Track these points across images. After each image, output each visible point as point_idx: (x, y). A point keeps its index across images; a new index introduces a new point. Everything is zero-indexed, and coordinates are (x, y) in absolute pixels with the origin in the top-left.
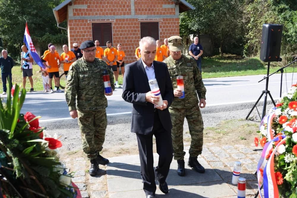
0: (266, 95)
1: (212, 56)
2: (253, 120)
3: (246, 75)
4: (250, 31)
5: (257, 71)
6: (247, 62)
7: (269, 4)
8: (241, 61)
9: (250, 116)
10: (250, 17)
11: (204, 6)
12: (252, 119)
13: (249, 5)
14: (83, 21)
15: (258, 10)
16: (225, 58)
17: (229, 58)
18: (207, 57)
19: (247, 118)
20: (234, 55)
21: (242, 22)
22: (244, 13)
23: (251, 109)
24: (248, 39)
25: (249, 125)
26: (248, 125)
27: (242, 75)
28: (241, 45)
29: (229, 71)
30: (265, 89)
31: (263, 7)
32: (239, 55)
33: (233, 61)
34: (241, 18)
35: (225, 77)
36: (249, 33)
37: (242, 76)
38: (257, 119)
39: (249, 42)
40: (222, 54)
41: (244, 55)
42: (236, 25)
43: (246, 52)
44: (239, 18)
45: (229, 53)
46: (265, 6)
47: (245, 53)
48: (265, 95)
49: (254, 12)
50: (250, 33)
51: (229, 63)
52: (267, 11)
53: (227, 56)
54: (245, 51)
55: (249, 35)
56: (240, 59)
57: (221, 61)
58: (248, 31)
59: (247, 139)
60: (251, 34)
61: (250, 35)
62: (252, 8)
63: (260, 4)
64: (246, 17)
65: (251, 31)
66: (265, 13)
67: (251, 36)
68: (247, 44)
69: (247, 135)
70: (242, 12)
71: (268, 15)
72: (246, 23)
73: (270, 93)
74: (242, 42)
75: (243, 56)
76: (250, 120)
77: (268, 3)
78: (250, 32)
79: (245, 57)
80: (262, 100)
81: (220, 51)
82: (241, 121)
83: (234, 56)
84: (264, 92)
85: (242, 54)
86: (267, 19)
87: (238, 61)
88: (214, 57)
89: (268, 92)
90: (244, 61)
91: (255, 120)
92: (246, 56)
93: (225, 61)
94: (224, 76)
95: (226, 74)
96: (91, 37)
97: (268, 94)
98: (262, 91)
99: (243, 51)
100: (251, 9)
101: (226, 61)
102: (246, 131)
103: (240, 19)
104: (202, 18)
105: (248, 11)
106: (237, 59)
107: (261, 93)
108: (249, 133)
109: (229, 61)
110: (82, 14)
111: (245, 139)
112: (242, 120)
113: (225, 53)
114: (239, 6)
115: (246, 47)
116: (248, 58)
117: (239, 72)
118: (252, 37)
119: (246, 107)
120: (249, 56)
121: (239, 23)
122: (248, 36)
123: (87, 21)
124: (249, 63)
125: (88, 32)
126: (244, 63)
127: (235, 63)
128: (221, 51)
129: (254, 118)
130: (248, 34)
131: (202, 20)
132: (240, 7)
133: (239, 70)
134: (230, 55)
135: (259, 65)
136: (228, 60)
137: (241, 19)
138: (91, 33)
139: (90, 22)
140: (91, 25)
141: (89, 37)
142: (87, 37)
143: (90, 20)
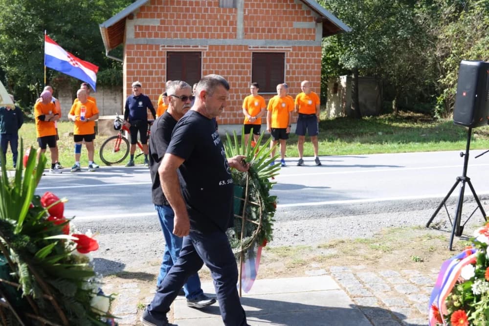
0: (462, 186)
1: (378, 116)
2: (439, 228)
3: (435, 151)
4: (448, 72)
5: (457, 143)
6: (439, 128)
7: (485, 25)
8: (429, 125)
9: (434, 222)
10: (450, 46)
11: (369, 26)
12: (437, 227)
13: (450, 26)
15: (464, 33)
16: (401, 120)
17: (409, 119)
18: (369, 116)
19: (428, 225)
20: (419, 115)
21: (435, 55)
22: (440, 40)
23: (436, 209)
24: (445, 87)
25: (431, 237)
26: (428, 236)
27: (429, 149)
28: (433, 96)
29: (407, 142)
30: (461, 175)
31: (475, 29)
32: (428, 115)
33: (416, 125)
34: (433, 49)
35: (398, 152)
36: (447, 75)
37: (428, 151)
38: (446, 228)
39: (445, 91)
40: (398, 112)
41: (437, 115)
42: (425, 61)
43: (439, 109)
44: (429, 49)
45: (409, 110)
46: (479, 27)
47: (439, 112)
48: (461, 184)
49: (457, 37)
50: (449, 76)
51: (408, 128)
52: (481, 37)
53: (407, 115)
54: (437, 107)
55: (446, 78)
56: (428, 121)
57: (394, 124)
58: (444, 72)
59: (425, 260)
60: (450, 77)
61: (448, 79)
62: (454, 31)
63: (470, 25)
64: (443, 47)
65: (451, 71)
66: (477, 40)
67: (451, 80)
68: (442, 95)
69: (425, 254)
70: (436, 38)
71: (483, 44)
72: (442, 57)
73: (471, 180)
74: (434, 90)
75: (435, 116)
76: (434, 228)
77: (484, 22)
78: (450, 73)
79: (437, 118)
80: (456, 194)
81: (394, 107)
82: (417, 229)
83: (419, 117)
84: (459, 180)
85: (432, 113)
86: (480, 51)
87: (425, 126)
88: (382, 117)
89: (467, 180)
90: (434, 125)
91: (443, 228)
92: (439, 117)
93: (401, 125)
94: (396, 151)
95: (399, 148)
97: (467, 183)
98: (456, 178)
99: (435, 107)
100: (453, 33)
101: (404, 124)
102: (424, 247)
103: (431, 50)
104: (364, 47)
105: (446, 36)
106: (423, 121)
107: (455, 181)
108: (430, 251)
109: (408, 125)
110: (150, 35)
111: (422, 261)
112: (420, 228)
113: (403, 111)
114: (431, 26)
115: (440, 100)
116: (443, 120)
117: (425, 145)
118: (451, 83)
119: (430, 205)
120: (446, 117)
121: (430, 58)
122: (445, 80)
123: (157, 47)
124: (444, 130)
125: (160, 66)
126: (436, 129)
127: (418, 129)
128: (396, 106)
129: (440, 224)
130: (444, 77)
131: (364, 50)
132: (432, 28)
133: (425, 140)
134: (411, 114)
135: (462, 134)
136: (406, 123)
137: (434, 50)
138: (164, 68)
139: (163, 49)
140: (165, 56)
141: (160, 76)
142: (157, 76)
143: (163, 45)
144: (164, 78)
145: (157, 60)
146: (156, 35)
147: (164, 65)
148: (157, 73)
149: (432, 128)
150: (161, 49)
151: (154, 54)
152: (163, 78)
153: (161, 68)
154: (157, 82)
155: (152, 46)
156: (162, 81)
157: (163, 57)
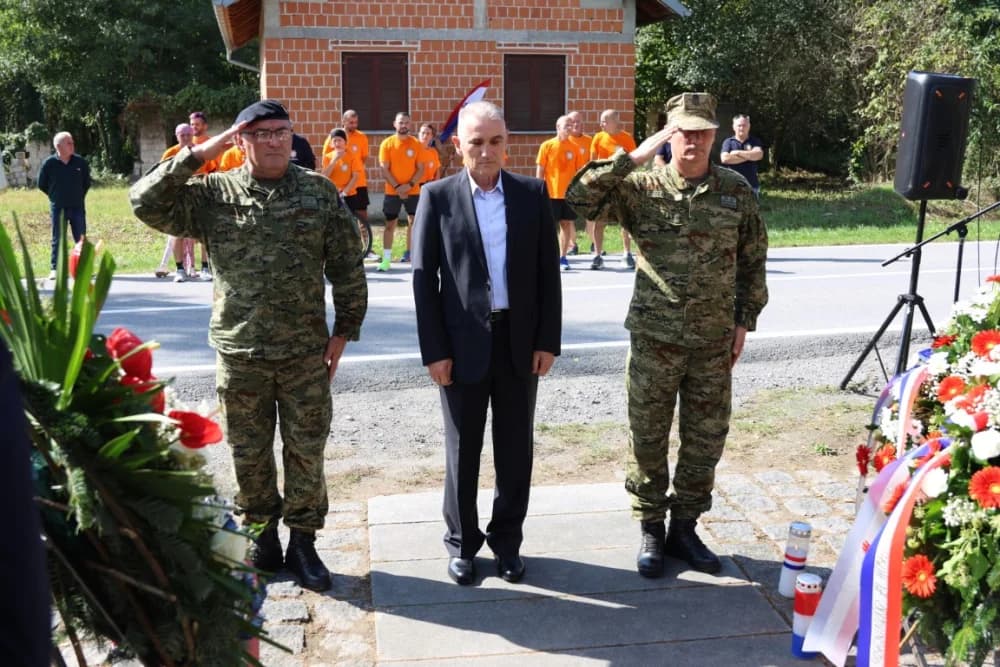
0: (908, 311)
2: (864, 391)
3: (851, 244)
4: (873, 95)
5: (891, 230)
6: (857, 201)
7: (940, 6)
8: (838, 196)
9: (857, 378)
10: (874, 47)
11: (723, 5)
12: (860, 389)
13: (875, 7)
14: (312, 44)
15: (902, 25)
16: (785, 185)
17: (800, 183)
19: (843, 386)
20: (818, 175)
21: (848, 63)
22: (857, 34)
23: (859, 355)
24: (867, 123)
25: (849, 409)
26: (845, 407)
27: (839, 241)
28: (843, 140)
29: (797, 227)
30: (906, 290)
31: (922, 13)
32: (835, 176)
33: (814, 195)
34: (843, 51)
35: (782, 246)
36: (870, 100)
37: (839, 244)
38: (876, 390)
39: (867, 130)
40: (778, 170)
41: (852, 176)
42: (828, 74)
43: (856, 165)
44: (836, 50)
45: (799, 166)
46: (930, 10)
47: (856, 170)
48: (905, 309)
49: (890, 30)
50: (874, 102)
51: (799, 200)
52: (933, 30)
53: (795, 175)
54: (853, 160)
55: (869, 107)
56: (835, 189)
57: (772, 193)
58: (865, 95)
59: (839, 452)
60: (876, 105)
61: (873, 108)
62: (883, 19)
63: (912, 6)
64: (863, 48)
65: (877, 94)
66: (926, 35)
67: (878, 111)
68: (861, 137)
69: (840, 440)
70: (848, 31)
71: (936, 43)
72: (861, 66)
73: (924, 302)
74: (845, 130)
75: (848, 178)
76: (855, 390)
77: (939, 2)
78: (875, 97)
79: (852, 182)
80: (897, 326)
81: (771, 160)
82: (824, 392)
83: (817, 179)
84: (903, 301)
85: (843, 172)
86: (932, 57)
87: (828, 197)
89: (919, 301)
90: (849, 195)
91: (871, 391)
92: (856, 180)
93: (786, 195)
94: (778, 243)
95: (784, 237)
97: (917, 308)
98: (896, 297)
99: (847, 161)
100: (881, 22)
101: (790, 192)
102: (837, 427)
103: (841, 53)
104: (714, 46)
105: (868, 28)
106: (825, 188)
107: (895, 303)
108: (849, 435)
109: (800, 194)
110: (309, 21)
111: (834, 454)
112: (827, 390)
113: (789, 167)
114: (840, 9)
115: (858, 148)
116: (864, 185)
117: (831, 233)
118: (878, 115)
119: (845, 348)
120: (869, 180)
121: (838, 68)
122: (866, 110)
123: (324, 44)
124: (866, 205)
125: (330, 81)
126: (850, 202)
127: (818, 202)
128: (774, 158)
129: (867, 384)
130: (865, 105)
131: (714, 52)
132: (843, 12)
133: (832, 224)
134: (804, 174)
135: (900, 212)
136: (795, 190)
137: (845, 54)
138: (338, 84)
139: (334, 48)
140: (338, 60)
141: (330, 98)
142: (324, 99)
143: (334, 40)
144: (338, 102)
145: (324, 69)
146: (322, 21)
147: (338, 78)
148: (325, 93)
149: (842, 201)
150: (330, 48)
151: (318, 57)
152: (335, 102)
153: (333, 84)
154: (325, 110)
155: (314, 41)
156: (333, 108)
157: (335, 62)
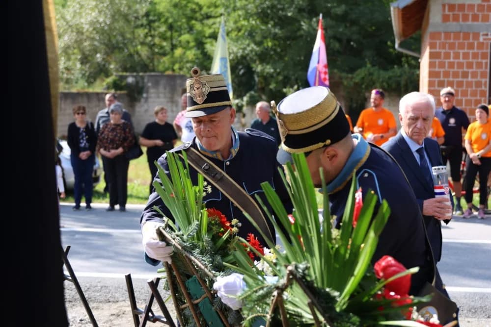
14: (466, 36)
96: (483, 80)
110: (465, 18)
123: (476, 36)
125: (479, 65)
138: (486, 68)
139: (484, 39)
140: (487, 48)
141: (479, 79)
142: (474, 80)
143: (485, 33)
144: (486, 82)
145: (475, 56)
146: (475, 18)
147: (486, 63)
148: (474, 75)
150: (481, 39)
151: (471, 46)
152: (483, 82)
153: (481, 67)
154: (474, 88)
155: (469, 34)
156: (481, 87)
157: (485, 51)
